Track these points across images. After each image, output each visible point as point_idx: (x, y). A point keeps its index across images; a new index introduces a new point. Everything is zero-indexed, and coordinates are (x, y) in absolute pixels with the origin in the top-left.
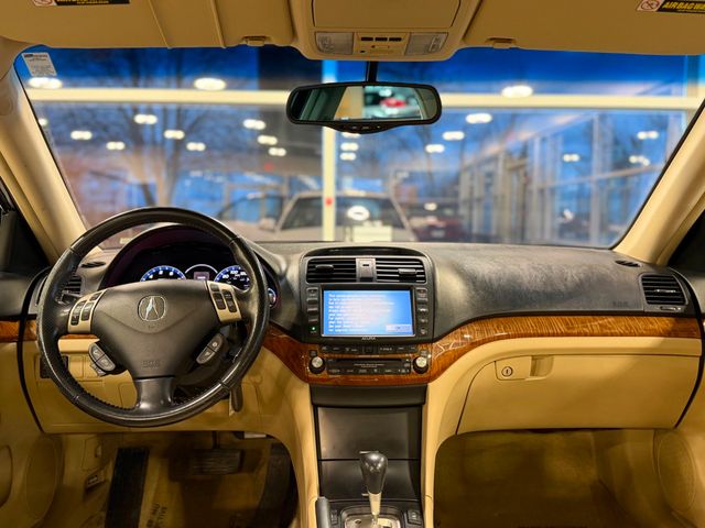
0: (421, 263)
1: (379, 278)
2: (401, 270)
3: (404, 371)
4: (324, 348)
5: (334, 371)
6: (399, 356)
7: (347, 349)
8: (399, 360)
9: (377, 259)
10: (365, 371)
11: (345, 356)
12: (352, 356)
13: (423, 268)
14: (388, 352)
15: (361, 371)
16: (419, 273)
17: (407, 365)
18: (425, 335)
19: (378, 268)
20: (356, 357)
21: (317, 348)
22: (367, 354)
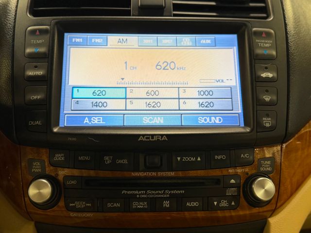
3: (224, 204)
5: (78, 204)
6: (216, 173)
7: (108, 160)
8: (217, 181)
10: (141, 205)
11: (102, 174)
12: (118, 174)
14: (192, 166)
15: (136, 205)
17: (231, 192)
18: (272, 128)
20: (127, 174)
21: (44, 155)
22: (148, 169)
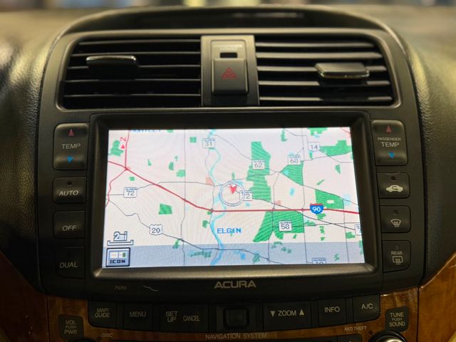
0: (376, 47)
1: (265, 91)
2: (324, 68)
4: (102, 313)
7: (171, 316)
9: (258, 38)
11: (163, 337)
12: (186, 337)
13: (382, 61)
14: (295, 323)
16: (374, 75)
19: (261, 62)
20: (199, 337)
21: (82, 310)
